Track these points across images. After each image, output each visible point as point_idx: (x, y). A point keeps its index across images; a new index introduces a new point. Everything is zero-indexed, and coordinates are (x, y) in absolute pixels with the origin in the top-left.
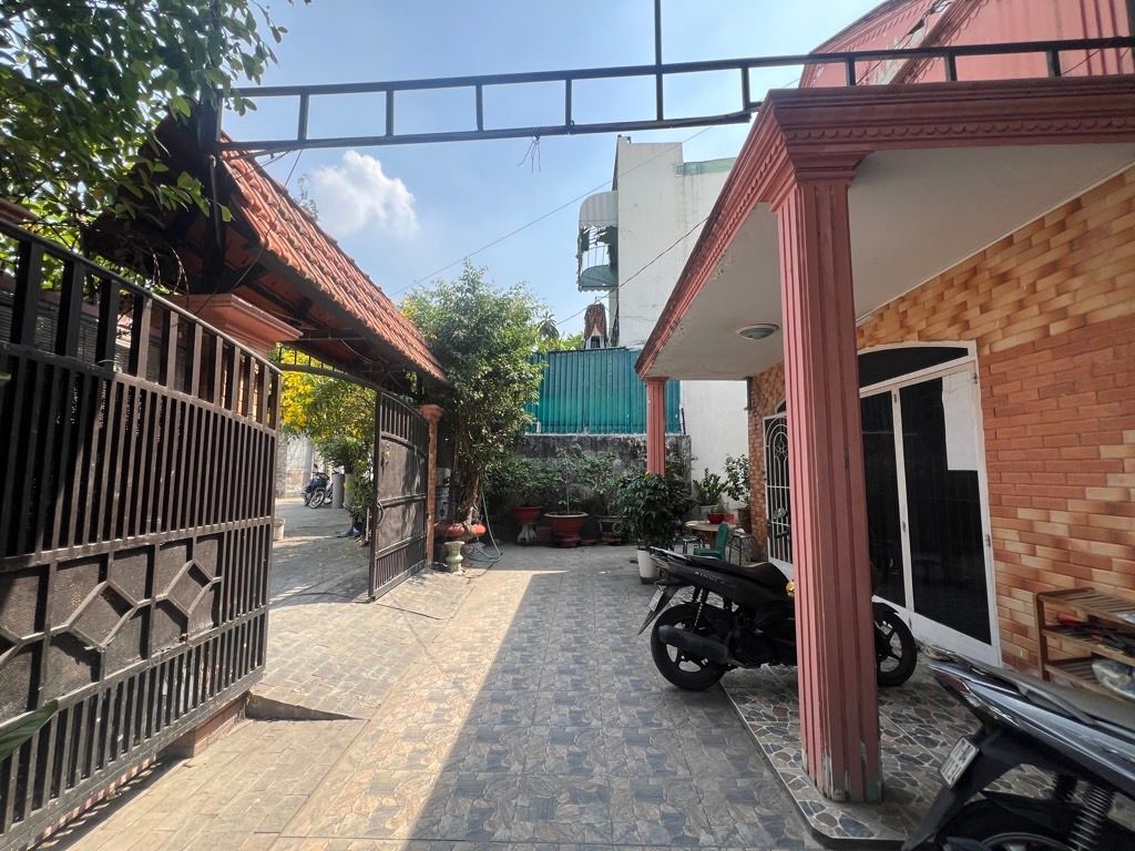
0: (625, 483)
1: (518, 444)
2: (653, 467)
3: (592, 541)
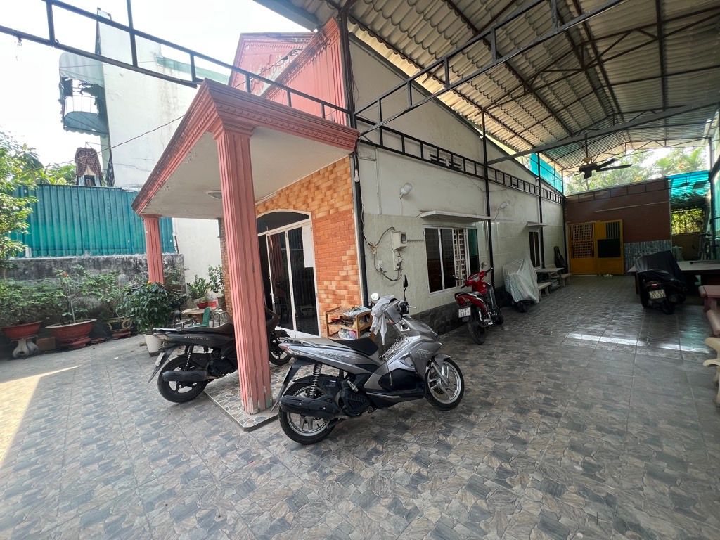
0: (130, 292)
2: (153, 279)
3: (103, 339)
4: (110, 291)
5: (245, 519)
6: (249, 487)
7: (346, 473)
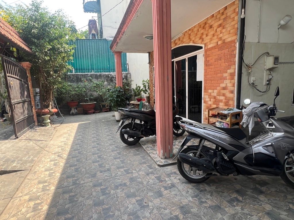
0: (109, 90)
1: (66, 78)
2: (118, 84)
3: (99, 111)
4: (101, 89)
5: (157, 208)
6: (160, 194)
7: (215, 206)
